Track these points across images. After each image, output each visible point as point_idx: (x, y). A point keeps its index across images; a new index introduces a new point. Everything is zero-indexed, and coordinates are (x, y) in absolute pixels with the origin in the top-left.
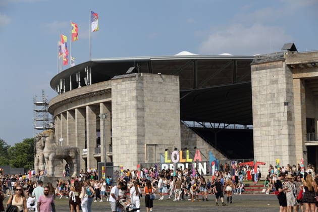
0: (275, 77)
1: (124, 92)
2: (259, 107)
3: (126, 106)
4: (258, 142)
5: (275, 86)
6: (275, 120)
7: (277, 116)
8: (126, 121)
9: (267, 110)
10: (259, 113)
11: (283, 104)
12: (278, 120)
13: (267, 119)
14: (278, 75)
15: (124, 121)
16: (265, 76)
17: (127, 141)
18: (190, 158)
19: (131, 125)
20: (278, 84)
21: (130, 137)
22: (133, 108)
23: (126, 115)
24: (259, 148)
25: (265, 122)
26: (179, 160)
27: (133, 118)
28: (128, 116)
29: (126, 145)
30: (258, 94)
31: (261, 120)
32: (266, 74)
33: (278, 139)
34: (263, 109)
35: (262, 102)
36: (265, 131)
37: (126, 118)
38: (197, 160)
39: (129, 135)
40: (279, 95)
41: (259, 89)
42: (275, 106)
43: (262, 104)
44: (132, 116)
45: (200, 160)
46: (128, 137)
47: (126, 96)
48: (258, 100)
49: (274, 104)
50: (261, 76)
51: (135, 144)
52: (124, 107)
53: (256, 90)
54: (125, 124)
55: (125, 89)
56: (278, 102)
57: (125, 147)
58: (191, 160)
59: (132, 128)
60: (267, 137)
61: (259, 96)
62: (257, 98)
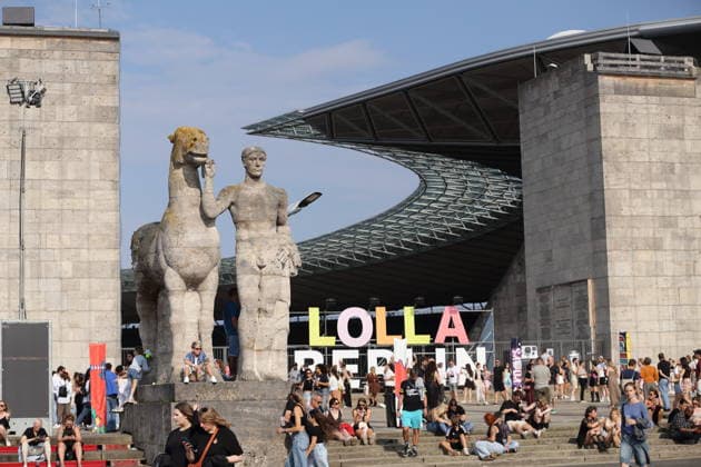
0: (674, 121)
2: (626, 194)
3: (61, 139)
4: (625, 292)
5: (676, 143)
6: (675, 236)
7: (682, 223)
8: (62, 194)
9: (653, 206)
10: (626, 211)
12: (686, 236)
13: (651, 231)
14: (683, 115)
15: (50, 191)
16: (645, 112)
17: (67, 267)
18: (418, 332)
19: (88, 210)
20: (683, 139)
21: (84, 252)
22: (98, 149)
23: (62, 171)
24: (628, 308)
25: (644, 239)
26: (374, 336)
27: (102, 184)
28: (70, 175)
29: (61, 279)
30: (620, 160)
31: (632, 233)
32: (647, 108)
33: (686, 288)
34: (639, 200)
35: (636, 183)
36: (646, 262)
37: (61, 182)
38: (448, 339)
39: (75, 245)
40: (687, 169)
41: (624, 145)
42: (676, 197)
43: (637, 187)
44: (96, 176)
45: (464, 339)
46: (73, 252)
47: (64, 102)
48: (621, 175)
49: (672, 193)
50: (630, 110)
51: (113, 278)
52: (56, 141)
53: (614, 146)
54: (54, 204)
55: (57, 76)
56: (686, 188)
57: (55, 286)
58: (425, 340)
59: (91, 218)
60: (654, 279)
61: (625, 165)
62: (618, 170)
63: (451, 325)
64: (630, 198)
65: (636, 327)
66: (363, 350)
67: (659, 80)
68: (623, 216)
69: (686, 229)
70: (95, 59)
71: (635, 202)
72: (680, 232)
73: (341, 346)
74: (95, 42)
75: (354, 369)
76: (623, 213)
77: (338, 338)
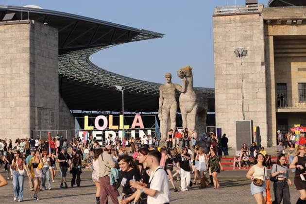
0: (249, 32)
1: (10, 41)
2: (225, 65)
3: (11, 60)
4: (222, 107)
5: (249, 42)
6: (247, 82)
7: (251, 77)
8: (12, 78)
9: (237, 70)
10: (224, 73)
11: (261, 63)
12: (252, 82)
13: (236, 80)
14: (253, 30)
15: (8, 78)
16: (234, 30)
17: (13, 103)
18: (125, 124)
19: (19, 84)
20: (252, 40)
21: (18, 98)
22: (23, 62)
23: (11, 70)
24: (224, 113)
25: (233, 84)
26: (108, 126)
27: (24, 74)
28: (14, 72)
29: (11, 107)
30: (222, 51)
31: (227, 82)
32: (235, 29)
33: (252, 104)
34: (230, 68)
35: (229, 61)
36: (233, 94)
37: (11, 74)
38: (136, 127)
39: (16, 96)
40: (254, 53)
41: (224, 45)
42: (248, 66)
43: (230, 62)
44: (22, 72)
45: (142, 127)
46: (15, 98)
47: (12, 47)
48: (223, 58)
49: (246, 64)
50: (227, 30)
51: (27, 106)
52: (9, 60)
53: (219, 45)
54: (9, 82)
55: (10, 38)
56: (253, 61)
57: (9, 110)
58: (127, 127)
59: (21, 86)
60: (236, 101)
61: (225, 53)
62: (221, 56)
63: (138, 121)
64: (226, 67)
65: (227, 121)
66: (104, 131)
67: (241, 16)
68: (222, 75)
69: (253, 79)
70: (22, 31)
71: (228, 68)
72: (250, 81)
73: (96, 130)
74: (21, 25)
75: (100, 138)
76: (223, 73)
77: (95, 127)
